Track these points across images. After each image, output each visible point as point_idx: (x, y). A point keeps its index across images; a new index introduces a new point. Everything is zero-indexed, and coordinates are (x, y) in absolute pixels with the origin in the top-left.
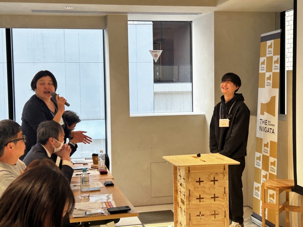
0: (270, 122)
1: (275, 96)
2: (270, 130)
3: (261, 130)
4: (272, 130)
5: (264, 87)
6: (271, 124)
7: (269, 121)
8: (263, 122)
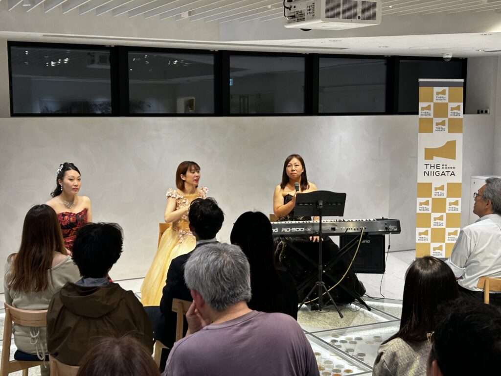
0: (446, 165)
1: (455, 141)
2: (446, 173)
3: (428, 175)
4: (450, 173)
5: (432, 132)
6: (447, 167)
7: (443, 165)
8: (431, 166)
